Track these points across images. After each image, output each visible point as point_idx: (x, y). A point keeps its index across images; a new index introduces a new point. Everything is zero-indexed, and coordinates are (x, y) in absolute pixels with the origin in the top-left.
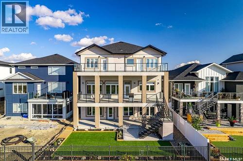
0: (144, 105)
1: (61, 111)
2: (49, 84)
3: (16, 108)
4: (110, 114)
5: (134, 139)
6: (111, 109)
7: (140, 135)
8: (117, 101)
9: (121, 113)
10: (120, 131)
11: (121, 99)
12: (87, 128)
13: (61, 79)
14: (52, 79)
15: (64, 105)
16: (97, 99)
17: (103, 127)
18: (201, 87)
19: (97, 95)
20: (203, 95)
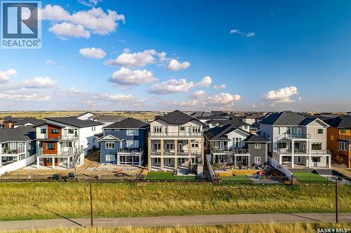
0: (189, 157)
1: (138, 161)
2: (127, 141)
3: (108, 158)
4: (170, 162)
5: (182, 175)
6: (170, 159)
7: (186, 174)
8: (173, 154)
9: (176, 161)
10: (175, 172)
11: (176, 152)
12: (156, 170)
13: (135, 138)
14: (129, 138)
15: (140, 157)
16: (162, 153)
17: (165, 170)
18: (230, 144)
19: (162, 150)
20: (230, 150)
